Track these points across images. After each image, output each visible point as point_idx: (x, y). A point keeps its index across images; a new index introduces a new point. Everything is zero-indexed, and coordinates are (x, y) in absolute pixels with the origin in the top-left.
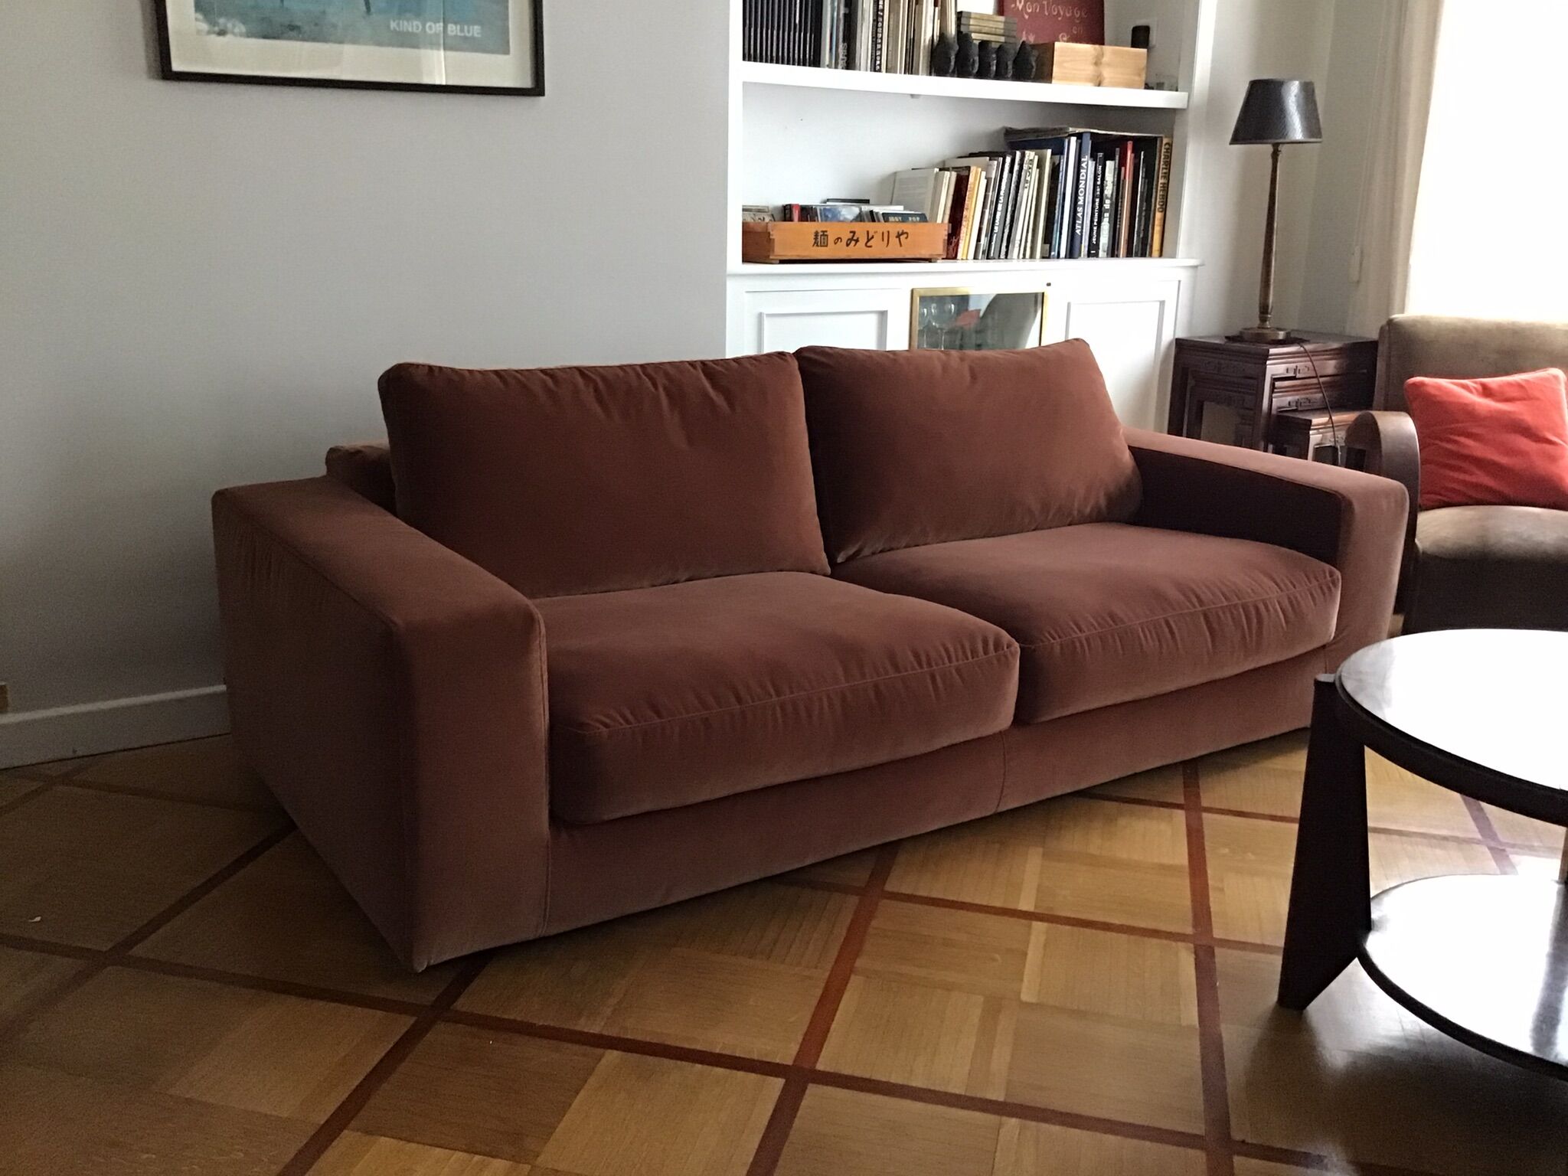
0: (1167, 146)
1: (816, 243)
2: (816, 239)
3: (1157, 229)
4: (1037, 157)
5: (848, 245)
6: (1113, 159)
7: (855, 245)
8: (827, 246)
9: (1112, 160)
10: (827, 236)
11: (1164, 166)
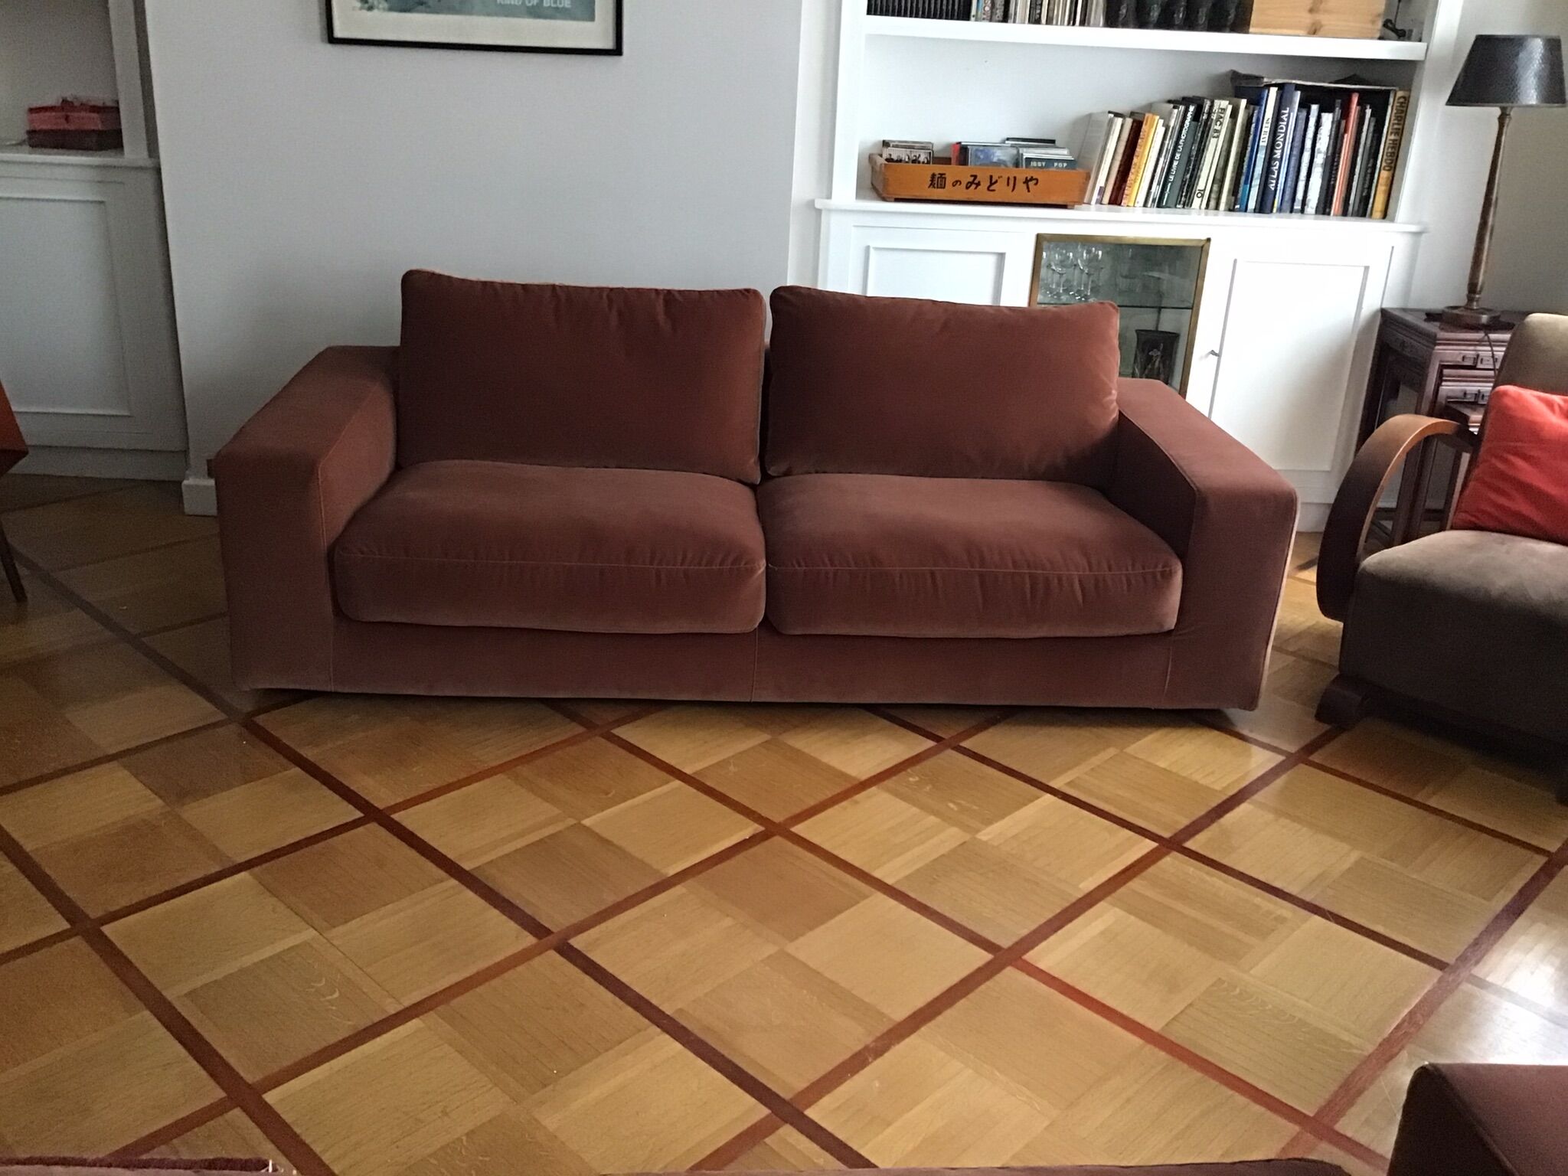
0: (1402, 100)
1: (932, 185)
2: (932, 181)
3: (1382, 189)
4: (1230, 107)
5: (967, 188)
6: (1330, 110)
7: (976, 188)
8: (944, 188)
9: (1329, 112)
10: (945, 178)
11: (1396, 122)
